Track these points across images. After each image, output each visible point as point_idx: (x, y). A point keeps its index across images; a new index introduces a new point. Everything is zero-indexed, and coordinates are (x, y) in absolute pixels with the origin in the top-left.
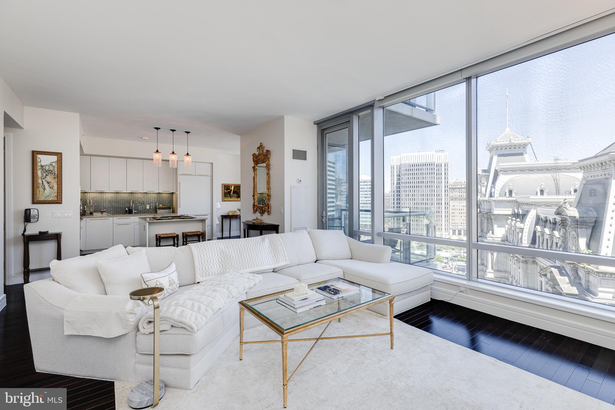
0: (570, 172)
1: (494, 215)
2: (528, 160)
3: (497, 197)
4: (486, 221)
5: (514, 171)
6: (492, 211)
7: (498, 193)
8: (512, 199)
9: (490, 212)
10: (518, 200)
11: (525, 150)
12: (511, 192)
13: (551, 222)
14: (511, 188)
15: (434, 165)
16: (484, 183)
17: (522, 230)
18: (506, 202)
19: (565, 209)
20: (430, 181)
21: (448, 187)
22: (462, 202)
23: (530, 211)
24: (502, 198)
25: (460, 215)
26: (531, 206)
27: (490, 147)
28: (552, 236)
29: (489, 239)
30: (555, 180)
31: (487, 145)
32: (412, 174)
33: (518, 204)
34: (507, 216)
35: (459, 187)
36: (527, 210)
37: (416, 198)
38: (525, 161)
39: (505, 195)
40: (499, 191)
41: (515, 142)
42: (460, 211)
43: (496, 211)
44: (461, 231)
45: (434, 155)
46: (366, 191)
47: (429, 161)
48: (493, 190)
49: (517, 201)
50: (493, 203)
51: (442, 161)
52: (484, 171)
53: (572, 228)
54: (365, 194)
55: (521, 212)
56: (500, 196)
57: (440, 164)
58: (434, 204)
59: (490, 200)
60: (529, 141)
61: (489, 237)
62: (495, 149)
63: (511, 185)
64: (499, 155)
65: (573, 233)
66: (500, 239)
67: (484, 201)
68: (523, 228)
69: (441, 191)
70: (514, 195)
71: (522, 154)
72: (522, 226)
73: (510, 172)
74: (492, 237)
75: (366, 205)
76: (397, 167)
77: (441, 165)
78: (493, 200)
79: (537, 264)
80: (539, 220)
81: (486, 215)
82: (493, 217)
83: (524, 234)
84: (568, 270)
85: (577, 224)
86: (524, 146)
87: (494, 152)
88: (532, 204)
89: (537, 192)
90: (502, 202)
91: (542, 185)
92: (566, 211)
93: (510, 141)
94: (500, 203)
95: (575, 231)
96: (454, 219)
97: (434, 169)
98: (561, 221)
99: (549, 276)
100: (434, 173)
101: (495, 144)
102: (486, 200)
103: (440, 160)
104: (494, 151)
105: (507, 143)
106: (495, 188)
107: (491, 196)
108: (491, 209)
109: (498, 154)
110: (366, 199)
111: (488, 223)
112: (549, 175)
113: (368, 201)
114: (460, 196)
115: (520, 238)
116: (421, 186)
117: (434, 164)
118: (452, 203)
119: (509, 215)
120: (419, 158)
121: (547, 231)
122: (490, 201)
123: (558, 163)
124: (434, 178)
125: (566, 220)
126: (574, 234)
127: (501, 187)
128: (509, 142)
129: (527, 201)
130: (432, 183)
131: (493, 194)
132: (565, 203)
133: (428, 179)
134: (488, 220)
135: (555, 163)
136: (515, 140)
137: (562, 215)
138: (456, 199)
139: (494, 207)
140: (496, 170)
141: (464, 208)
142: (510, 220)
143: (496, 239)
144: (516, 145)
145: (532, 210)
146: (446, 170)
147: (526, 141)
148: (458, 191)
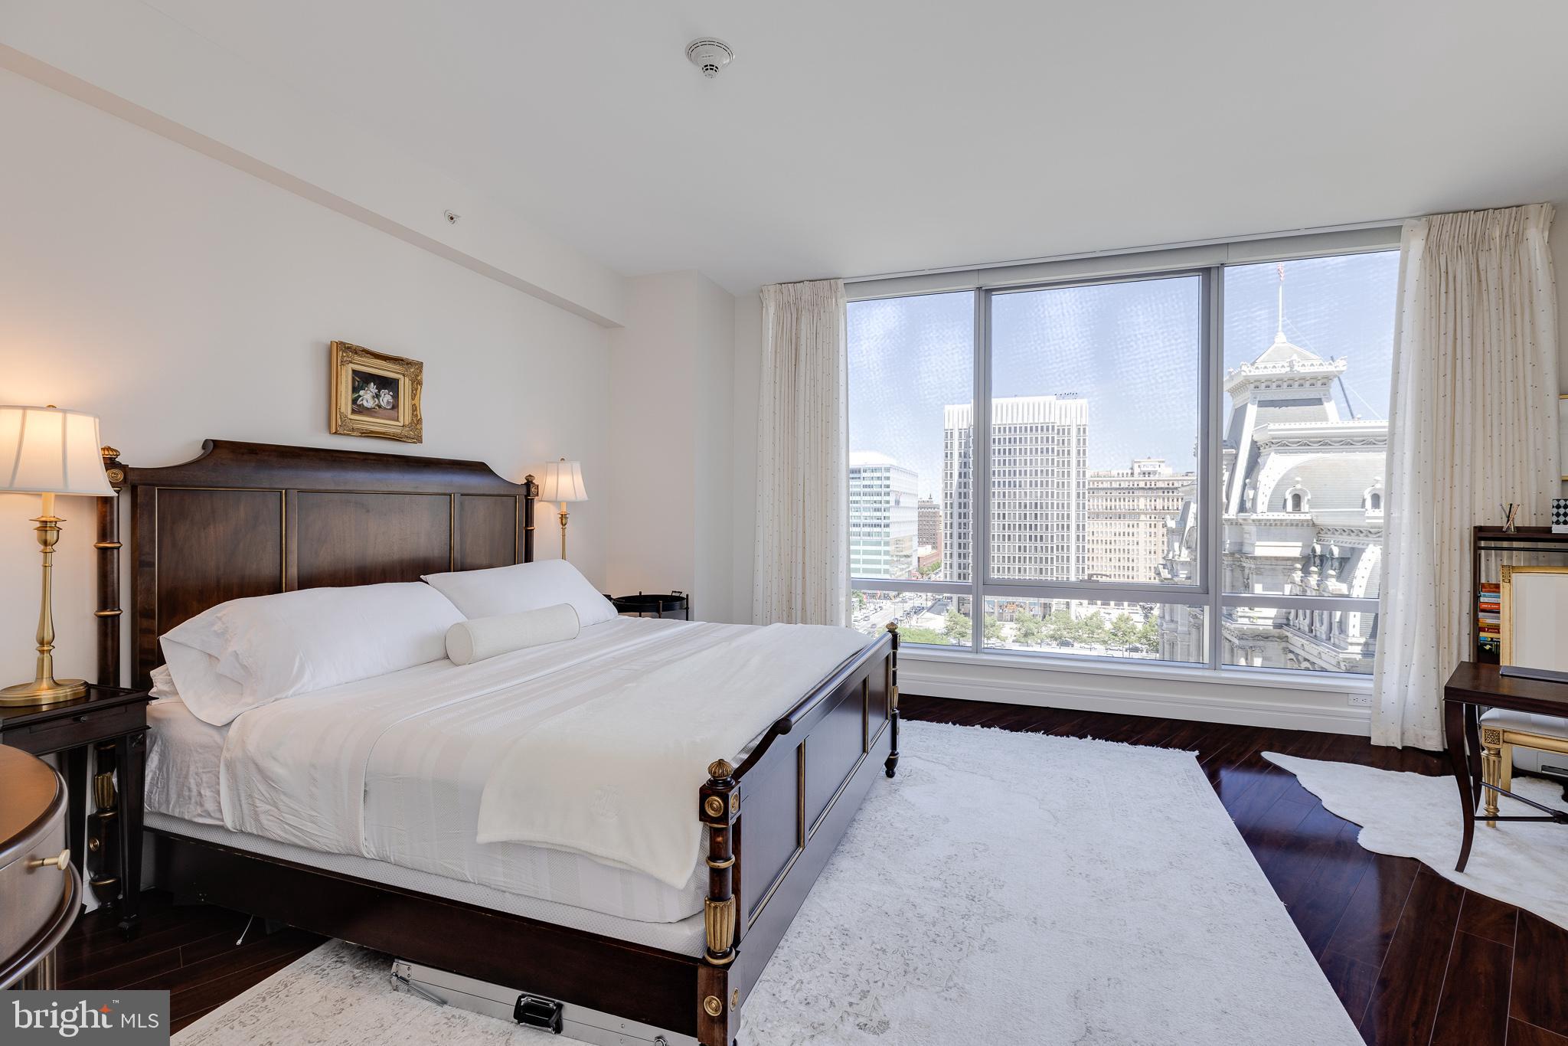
1: (1255, 558)
2: (1332, 418)
3: (1262, 511)
5: (1305, 444)
6: (1246, 549)
7: (1266, 500)
8: (1302, 517)
9: (1240, 551)
10: (1318, 521)
11: (1328, 391)
12: (1297, 499)
14: (1299, 490)
15: (1053, 429)
18: (1287, 525)
20: (1042, 471)
21: (1084, 486)
22: (1113, 523)
23: (1363, 550)
24: (1276, 514)
25: (1108, 555)
26: (1366, 536)
29: (1241, 620)
32: (999, 453)
33: (1317, 530)
34: (1289, 563)
35: (1105, 485)
36: (1350, 546)
37: (1007, 513)
38: (1325, 419)
39: (1284, 506)
40: (1268, 497)
41: (1302, 370)
42: (1108, 547)
43: (1264, 549)
45: (1053, 406)
46: (879, 494)
47: (1040, 420)
48: (1250, 493)
49: (1314, 524)
50: (1250, 529)
51: (1071, 420)
54: (875, 502)
55: (1336, 552)
56: (1271, 509)
57: (1066, 428)
58: (1052, 529)
59: (1245, 520)
60: (1338, 369)
61: (1241, 617)
62: (1252, 386)
63: (1298, 482)
64: (1262, 404)
66: (1270, 622)
68: (1346, 593)
69: (1069, 496)
70: (1305, 506)
71: (1319, 402)
72: (1342, 587)
73: (1316, 446)
74: (1249, 617)
75: (877, 529)
76: (960, 433)
77: (1069, 429)
78: (1253, 521)
81: (1230, 559)
82: (1249, 565)
86: (1326, 380)
87: (1248, 394)
88: (1370, 532)
89: (1364, 500)
90: (1276, 525)
91: (1374, 482)
93: (1291, 366)
94: (1269, 529)
96: (1093, 566)
97: (1053, 441)
100: (1053, 451)
101: (1252, 373)
102: (1229, 520)
103: (1066, 416)
104: (1249, 392)
105: (1283, 371)
106: (1255, 488)
107: (1242, 508)
108: (1241, 544)
109: (1258, 399)
110: (878, 514)
113: (883, 518)
114: (1109, 508)
115: (1337, 619)
116: (1020, 482)
117: (1053, 427)
118: (1091, 526)
119: (1295, 560)
120: (1015, 410)
122: (1241, 521)
124: (1053, 463)
127: (1273, 485)
128: (1288, 369)
129: (1355, 522)
130: (1048, 475)
131: (1248, 505)
133: (1037, 464)
134: (1232, 570)
136: (1303, 365)
138: (1098, 515)
139: (1254, 537)
140: (1254, 443)
141: (1117, 538)
142: (1299, 573)
143: (1260, 622)
144: (1304, 379)
145: (1371, 546)
146: (1082, 442)
147: (1331, 369)
148: (1102, 497)
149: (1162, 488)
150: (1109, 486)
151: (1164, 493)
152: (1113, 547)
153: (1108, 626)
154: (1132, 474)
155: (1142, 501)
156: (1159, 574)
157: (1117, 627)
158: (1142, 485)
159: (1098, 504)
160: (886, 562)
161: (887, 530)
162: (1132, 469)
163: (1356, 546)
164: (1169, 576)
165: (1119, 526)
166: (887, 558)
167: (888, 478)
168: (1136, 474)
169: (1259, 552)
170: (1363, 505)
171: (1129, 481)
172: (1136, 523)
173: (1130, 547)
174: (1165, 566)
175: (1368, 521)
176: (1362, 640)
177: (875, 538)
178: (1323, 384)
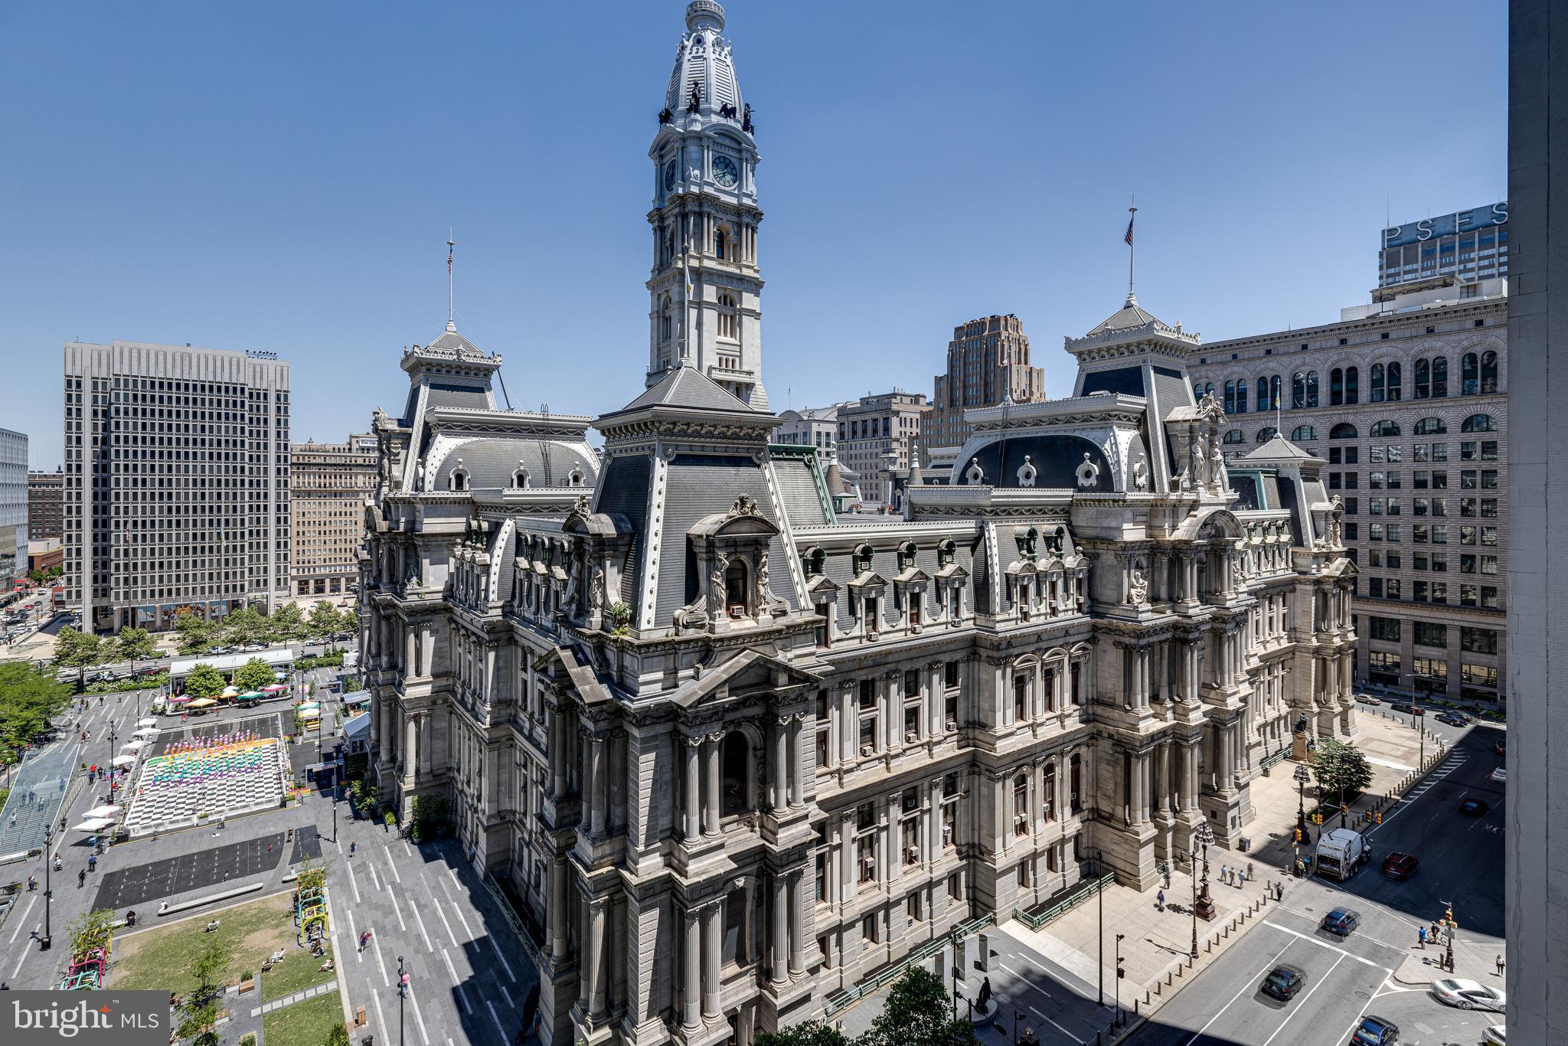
0: (565, 440)
1: (423, 536)
2: (494, 405)
3: (429, 490)
4: (402, 553)
5: (466, 427)
6: (417, 526)
7: (433, 479)
8: (463, 495)
9: (412, 530)
10: (479, 498)
11: (488, 381)
12: (460, 478)
13: (545, 544)
14: (462, 470)
15: (243, 392)
16: (398, 454)
17: (486, 568)
18: (451, 502)
19: (584, 519)
20: (227, 441)
21: (286, 461)
22: (328, 502)
23: (502, 524)
24: (441, 492)
26: (505, 512)
27: (412, 361)
28: (548, 578)
29: (410, 598)
31: (404, 356)
33: (474, 508)
34: (453, 538)
36: (496, 520)
38: (487, 407)
39: (449, 486)
40: (435, 475)
41: (468, 360)
43: (432, 525)
45: (242, 363)
47: (223, 378)
48: (421, 472)
49: (473, 501)
50: (420, 507)
51: (269, 382)
53: (595, 558)
55: (485, 526)
56: (437, 487)
57: (262, 392)
58: (242, 511)
59: (414, 498)
60: (495, 363)
61: (410, 594)
62: (424, 368)
63: (460, 463)
64: (433, 386)
65: (598, 568)
66: (437, 596)
67: (397, 501)
68: (489, 563)
69: (265, 473)
70: (466, 486)
71: (481, 390)
72: (487, 556)
73: (458, 429)
74: (418, 594)
77: (265, 394)
78: (421, 499)
79: (516, 643)
80: (521, 545)
81: (403, 537)
82: (419, 542)
83: (494, 578)
84: (587, 651)
85: (604, 550)
86: (487, 371)
87: (421, 376)
88: (507, 508)
89: (513, 481)
90: (442, 502)
91: (521, 464)
92: (587, 523)
93: (458, 355)
94: (437, 507)
95: (601, 566)
97: (243, 406)
98: (574, 544)
99: (552, 670)
100: (242, 417)
101: (423, 356)
102: (402, 499)
103: (261, 379)
104: (419, 373)
105: (451, 358)
106: (424, 467)
107: (416, 489)
108: (415, 522)
109: (429, 381)
111: (407, 557)
112: (534, 444)
115: (482, 588)
116: (194, 453)
117: (243, 389)
119: (458, 535)
120: (186, 363)
121: (540, 568)
122: (413, 500)
123: (549, 420)
124: (243, 433)
125: (584, 542)
126: (600, 573)
127: (438, 464)
128: (455, 357)
129: (496, 500)
130: (235, 446)
131: (420, 484)
132: (584, 505)
134: (406, 549)
135: (544, 419)
136: (468, 355)
137: (577, 532)
138: (309, 494)
139: (422, 515)
140: (426, 424)
141: (333, 518)
142: (459, 547)
143: (428, 597)
144: (469, 368)
145: (507, 520)
146: (282, 410)
147: (490, 362)
148: (314, 473)
150: (322, 462)
153: (306, 617)
154: (350, 449)
155: (361, 479)
156: (356, 556)
157: (317, 617)
158: (360, 461)
159: (311, 481)
162: (350, 444)
164: (368, 557)
165: (335, 505)
168: (354, 451)
169: (426, 529)
170: (511, 485)
171: (346, 457)
172: (353, 502)
173: (348, 528)
175: (513, 498)
176: (501, 603)
178: (485, 375)
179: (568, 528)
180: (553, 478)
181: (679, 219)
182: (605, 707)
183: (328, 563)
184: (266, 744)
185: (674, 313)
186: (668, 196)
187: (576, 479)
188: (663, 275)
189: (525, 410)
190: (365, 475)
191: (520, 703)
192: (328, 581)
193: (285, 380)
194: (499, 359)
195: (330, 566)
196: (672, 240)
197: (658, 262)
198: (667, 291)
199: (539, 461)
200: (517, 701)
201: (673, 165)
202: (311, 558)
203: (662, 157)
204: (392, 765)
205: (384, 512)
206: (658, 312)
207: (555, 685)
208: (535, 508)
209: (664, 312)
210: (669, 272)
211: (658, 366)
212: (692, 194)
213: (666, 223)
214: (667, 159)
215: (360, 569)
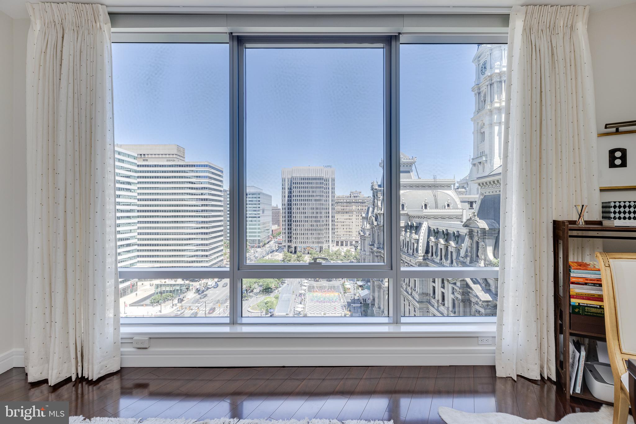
0: (444, 189)
2: (413, 177)
8: (404, 212)
10: (410, 214)
12: (403, 206)
13: (444, 232)
14: (404, 203)
15: (323, 179)
16: (380, 197)
17: (417, 241)
19: (476, 222)
20: (319, 195)
21: (334, 201)
22: (344, 215)
25: (343, 227)
26: (423, 218)
28: (446, 246)
30: (435, 196)
32: (303, 188)
33: (409, 217)
36: (419, 222)
37: (306, 211)
38: (411, 178)
41: (405, 161)
42: (343, 224)
44: (343, 242)
45: (323, 170)
47: (318, 175)
49: (408, 214)
51: (329, 176)
52: (380, 186)
53: (481, 239)
54: (254, 207)
55: (415, 224)
57: (328, 179)
58: (323, 218)
60: (414, 161)
63: (403, 200)
65: (483, 243)
67: (380, 214)
68: (418, 238)
69: (329, 205)
70: (405, 209)
71: (409, 172)
72: (417, 237)
75: (255, 219)
76: (288, 179)
80: (431, 232)
83: (420, 244)
85: (486, 236)
86: (411, 164)
88: (424, 217)
89: (422, 206)
91: (426, 200)
92: (478, 223)
95: (484, 242)
96: (337, 231)
97: (323, 184)
98: (469, 232)
100: (323, 188)
103: (327, 175)
110: (255, 212)
112: (430, 191)
113: (257, 214)
114: (343, 209)
115: (415, 248)
116: (311, 199)
117: (323, 178)
118: (337, 216)
120: (309, 172)
121: (442, 241)
123: (437, 181)
124: (323, 192)
125: (472, 232)
126: (483, 245)
129: (419, 214)
130: (321, 197)
133: (317, 192)
135: (435, 181)
136: (404, 159)
137: (469, 227)
138: (339, 212)
141: (346, 221)
142: (404, 232)
145: (425, 222)
146: (333, 184)
147: (412, 161)
148: (340, 205)
149: (360, 202)
150: (343, 201)
151: (361, 204)
152: (344, 224)
153: (343, 254)
154: (350, 197)
156: (360, 234)
157: (346, 254)
158: (354, 201)
159: (338, 208)
160: (259, 232)
161: (259, 219)
162: (350, 195)
163: (421, 222)
164: (363, 234)
165: (346, 216)
166: (259, 231)
167: (259, 198)
168: (352, 197)
170: (422, 208)
171: (349, 199)
172: (352, 215)
173: (350, 224)
174: (362, 231)
175: (424, 213)
176: (423, 255)
177: (254, 223)
178: (410, 166)
179: (465, 226)
180: (439, 205)
181: (489, 87)
182: (490, 303)
183: (344, 236)
184: (336, 294)
185: (486, 130)
186: (482, 77)
187: (448, 205)
188: (480, 114)
189: (427, 178)
190: (355, 205)
191: (432, 295)
192: (344, 242)
193: (334, 174)
194: (415, 159)
195: (345, 237)
196: (485, 96)
197: (477, 108)
198: (482, 120)
199: (433, 199)
200: (430, 294)
201: (485, 64)
202: (340, 234)
203: (479, 61)
204: (379, 309)
205: (376, 218)
206: (477, 131)
207: (461, 291)
208: (435, 217)
209: (480, 130)
210: (483, 112)
211: (478, 155)
212: (496, 73)
213: (481, 90)
214: (482, 62)
215: (361, 238)
